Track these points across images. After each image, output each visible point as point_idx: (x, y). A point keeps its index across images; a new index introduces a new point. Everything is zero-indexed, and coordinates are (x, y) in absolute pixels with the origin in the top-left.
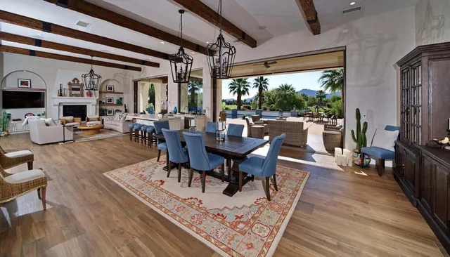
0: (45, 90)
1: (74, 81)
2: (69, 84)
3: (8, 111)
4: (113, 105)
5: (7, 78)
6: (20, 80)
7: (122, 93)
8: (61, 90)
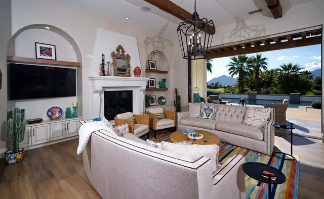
0: (79, 65)
1: (118, 50)
2: (113, 55)
3: (20, 105)
4: (155, 89)
5: (17, 39)
6: (38, 46)
7: (166, 72)
8: (103, 64)
